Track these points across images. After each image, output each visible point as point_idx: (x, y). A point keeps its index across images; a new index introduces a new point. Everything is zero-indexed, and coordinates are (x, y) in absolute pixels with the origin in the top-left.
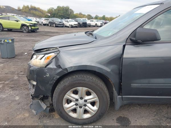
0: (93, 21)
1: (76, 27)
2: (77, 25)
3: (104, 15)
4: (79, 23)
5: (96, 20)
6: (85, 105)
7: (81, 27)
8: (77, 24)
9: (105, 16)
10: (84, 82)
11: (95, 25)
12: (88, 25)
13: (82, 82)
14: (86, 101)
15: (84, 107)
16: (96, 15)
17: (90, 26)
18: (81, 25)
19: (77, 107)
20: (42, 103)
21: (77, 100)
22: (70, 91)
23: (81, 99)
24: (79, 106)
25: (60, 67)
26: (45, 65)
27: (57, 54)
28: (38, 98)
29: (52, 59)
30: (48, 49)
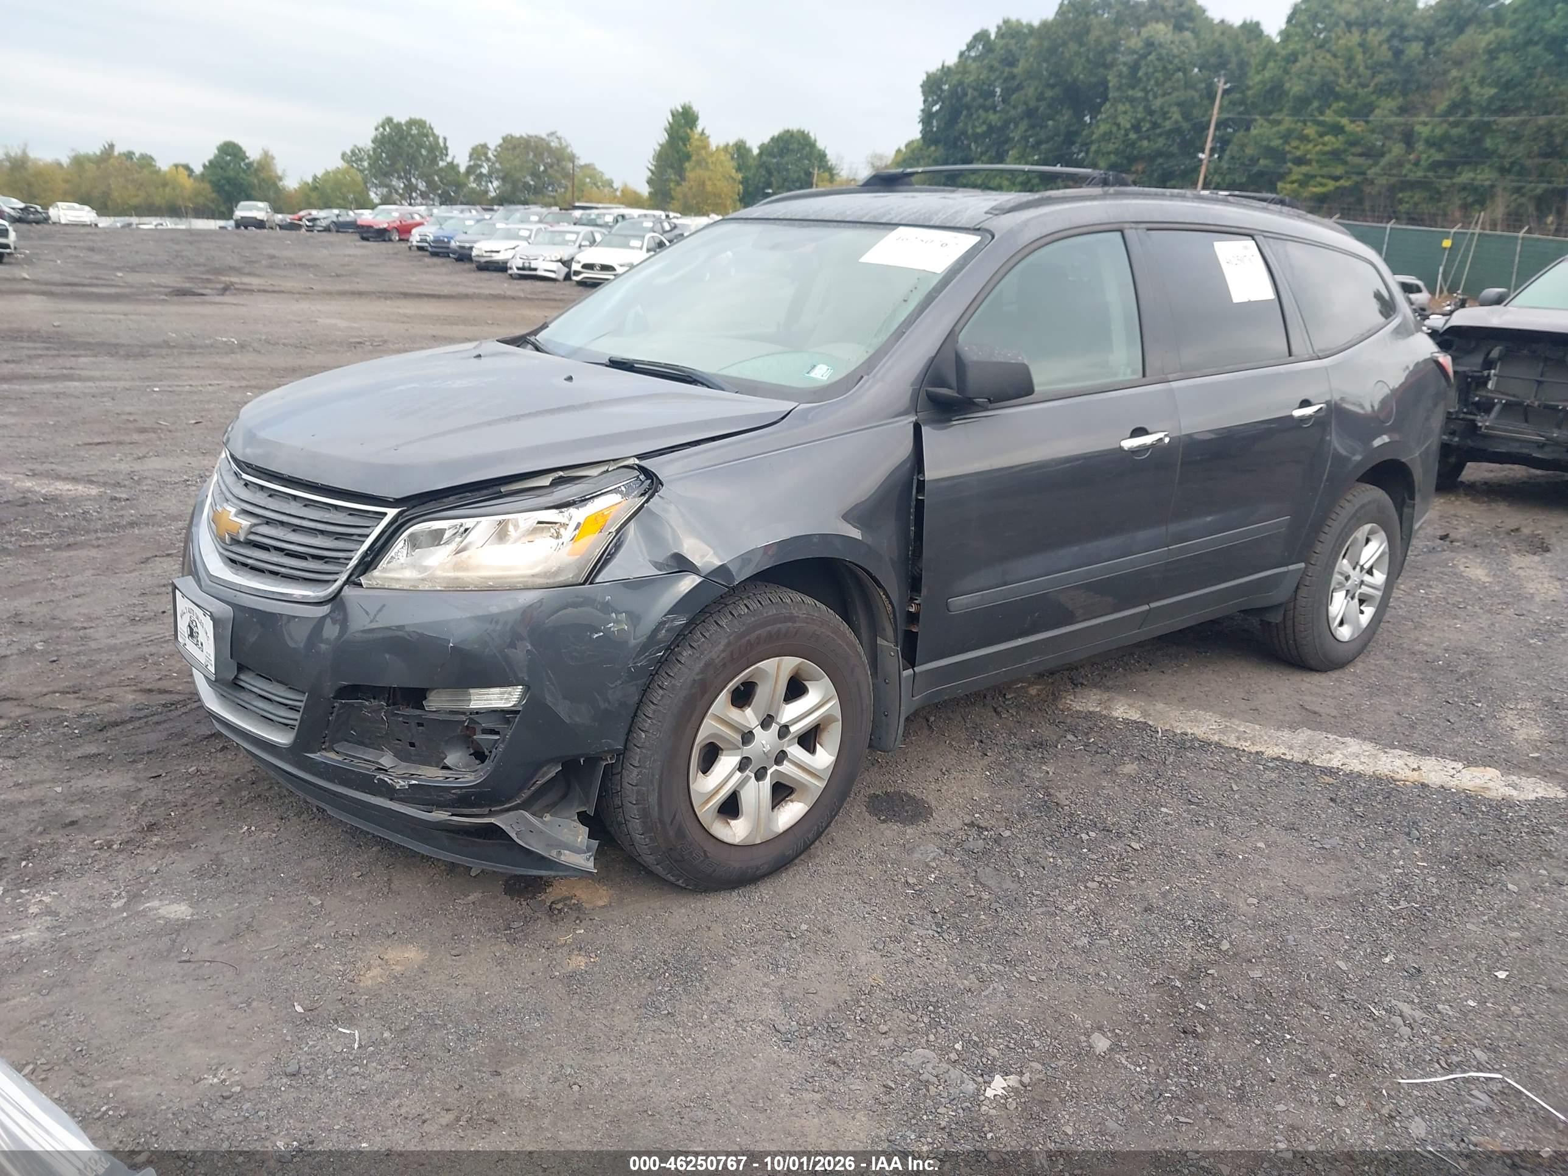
6: (781, 757)
10: (789, 625)
13: (783, 626)
14: (784, 731)
15: (775, 767)
19: (748, 778)
20: (544, 823)
21: (747, 737)
22: (724, 696)
23: (766, 723)
24: (755, 766)
25: (682, 565)
26: (581, 570)
27: (644, 499)
28: (509, 799)
29: (618, 531)
30: (564, 476)
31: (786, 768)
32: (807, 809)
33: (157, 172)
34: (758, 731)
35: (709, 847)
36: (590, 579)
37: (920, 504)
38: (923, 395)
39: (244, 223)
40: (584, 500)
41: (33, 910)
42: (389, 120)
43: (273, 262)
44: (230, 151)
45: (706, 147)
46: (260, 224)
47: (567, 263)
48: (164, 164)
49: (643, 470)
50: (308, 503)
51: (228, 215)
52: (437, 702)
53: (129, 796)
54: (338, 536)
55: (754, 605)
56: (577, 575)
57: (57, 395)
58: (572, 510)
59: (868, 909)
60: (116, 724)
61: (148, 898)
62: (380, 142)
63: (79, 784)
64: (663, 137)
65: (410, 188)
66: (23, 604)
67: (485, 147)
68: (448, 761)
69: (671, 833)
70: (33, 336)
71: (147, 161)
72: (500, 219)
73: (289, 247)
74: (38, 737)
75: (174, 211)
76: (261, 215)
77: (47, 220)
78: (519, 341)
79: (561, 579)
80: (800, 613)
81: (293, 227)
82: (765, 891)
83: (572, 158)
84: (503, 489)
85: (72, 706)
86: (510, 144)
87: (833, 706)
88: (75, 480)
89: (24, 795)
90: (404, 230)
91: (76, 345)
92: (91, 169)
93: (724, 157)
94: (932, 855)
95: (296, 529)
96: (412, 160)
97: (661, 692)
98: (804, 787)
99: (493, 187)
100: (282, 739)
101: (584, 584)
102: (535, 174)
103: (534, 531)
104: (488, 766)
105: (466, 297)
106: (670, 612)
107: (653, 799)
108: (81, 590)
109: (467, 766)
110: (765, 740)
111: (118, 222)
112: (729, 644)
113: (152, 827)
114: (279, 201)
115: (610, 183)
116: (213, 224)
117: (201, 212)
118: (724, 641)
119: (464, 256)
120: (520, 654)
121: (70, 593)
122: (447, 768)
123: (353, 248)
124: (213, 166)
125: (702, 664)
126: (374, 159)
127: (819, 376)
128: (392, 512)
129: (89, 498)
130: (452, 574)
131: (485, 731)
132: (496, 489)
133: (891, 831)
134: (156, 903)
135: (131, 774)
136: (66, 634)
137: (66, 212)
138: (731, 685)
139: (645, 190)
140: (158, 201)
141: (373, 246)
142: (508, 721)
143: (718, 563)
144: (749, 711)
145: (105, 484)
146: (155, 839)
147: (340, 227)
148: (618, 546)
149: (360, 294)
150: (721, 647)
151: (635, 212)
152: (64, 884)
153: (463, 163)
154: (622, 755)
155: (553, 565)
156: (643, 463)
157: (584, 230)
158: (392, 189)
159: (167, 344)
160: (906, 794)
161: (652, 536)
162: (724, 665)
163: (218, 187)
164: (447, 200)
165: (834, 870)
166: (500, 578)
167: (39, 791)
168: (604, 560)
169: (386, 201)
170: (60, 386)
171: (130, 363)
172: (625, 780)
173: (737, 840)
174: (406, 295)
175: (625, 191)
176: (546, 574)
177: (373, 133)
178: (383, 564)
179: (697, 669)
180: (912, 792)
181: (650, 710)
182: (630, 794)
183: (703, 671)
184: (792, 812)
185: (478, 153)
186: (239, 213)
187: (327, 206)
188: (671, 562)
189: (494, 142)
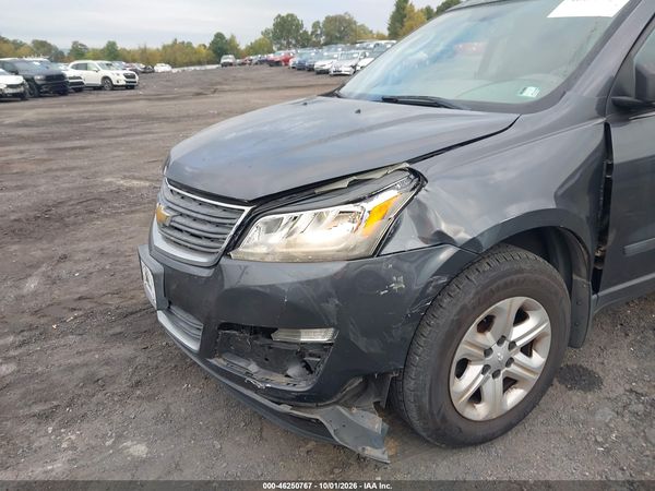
0: (86, 67)
1: (20, 97)
2: (22, 89)
3: (111, 40)
4: (27, 80)
5: (99, 62)
7: (41, 97)
8: (22, 84)
9: (114, 44)
10: (519, 275)
11: (99, 83)
12: (73, 84)
13: (515, 277)
14: (512, 345)
15: (506, 368)
16: (75, 43)
17: (79, 88)
18: (39, 87)
19: (487, 378)
20: (352, 414)
21: (488, 352)
22: (473, 327)
23: (500, 342)
24: (493, 370)
25: (442, 239)
26: (371, 247)
27: (414, 192)
28: (328, 399)
29: (395, 217)
30: (357, 179)
31: (513, 368)
32: (526, 393)
33: (193, 48)
34: (495, 347)
35: (462, 425)
36: (377, 252)
37: (609, 182)
38: (609, 102)
39: (225, 65)
40: (371, 196)
41: (64, 445)
42: (279, 16)
43: (235, 79)
44: (219, 36)
45: (413, 11)
46: (231, 64)
47: (354, 67)
48: (195, 45)
49: (412, 171)
50: (201, 203)
51: (218, 63)
52: (280, 336)
53: (130, 361)
54: (218, 225)
55: (494, 263)
56: (368, 251)
57: (142, 141)
58: (363, 204)
59: (573, 465)
60: (132, 313)
61: (126, 438)
62: (276, 25)
63: (107, 353)
64: (393, 9)
65: (289, 43)
66: (106, 243)
67: (318, 22)
68: (290, 372)
69: (438, 420)
70: (138, 117)
71: (189, 44)
72: (325, 52)
73: (241, 72)
74: (95, 322)
75: (200, 63)
76: (231, 61)
77: (153, 71)
78: (331, 94)
79: (356, 253)
80: (526, 266)
81: (243, 64)
82: (499, 447)
83: (355, 23)
84: (317, 191)
85: (114, 302)
86: (329, 20)
87: (546, 326)
88: (140, 179)
89: (78, 360)
90: (286, 61)
91: (153, 119)
92: (169, 50)
93: (421, 14)
94: (609, 418)
95: (195, 219)
96: (289, 31)
97: (429, 328)
98: (524, 380)
99: (323, 39)
100: (194, 346)
101: (372, 256)
102: (340, 32)
103: (337, 218)
104: (313, 379)
105: (311, 86)
106: (434, 275)
107: (426, 400)
108: (134, 234)
109: (301, 376)
110: (500, 353)
111: (180, 70)
112: (477, 293)
113: (138, 384)
114: (238, 54)
115: (371, 32)
116: (214, 67)
117: (209, 63)
118: (473, 291)
119: (311, 69)
120: (331, 306)
121: (129, 236)
122: (287, 376)
123: (266, 69)
124: (213, 43)
125: (458, 308)
126: (274, 32)
127: (530, 95)
128: (247, 209)
129: (144, 187)
130: (285, 250)
131: (311, 355)
132: (311, 191)
133: (576, 396)
134: (129, 443)
135: (133, 347)
136: (121, 259)
137: (161, 68)
138: (478, 320)
139: (386, 33)
140: (194, 60)
141: (275, 69)
142: (326, 350)
143: (469, 237)
144: (488, 334)
145: (152, 181)
146: (138, 392)
147: (261, 62)
148: (396, 229)
149: (268, 89)
150: (471, 296)
151: (383, 42)
152: (85, 425)
153: (310, 30)
154: (403, 372)
155: (351, 243)
156: (414, 166)
157: (361, 52)
158: (282, 45)
159: (188, 116)
160: (581, 366)
161: (421, 220)
162: (474, 308)
163: (215, 52)
164: (304, 46)
165: (543, 429)
166: (316, 252)
167: (87, 358)
168: (387, 238)
169: (279, 49)
170: (144, 137)
171: (173, 125)
172: (406, 387)
173: (480, 418)
174: (287, 88)
175: (378, 35)
176: (346, 249)
177: (273, 22)
178: (245, 242)
179: (455, 311)
180: (585, 365)
181: (422, 341)
182: (410, 397)
183: (459, 313)
184: (515, 396)
185: (316, 25)
186: (223, 61)
187: (256, 54)
188: (436, 238)
189: (322, 20)
